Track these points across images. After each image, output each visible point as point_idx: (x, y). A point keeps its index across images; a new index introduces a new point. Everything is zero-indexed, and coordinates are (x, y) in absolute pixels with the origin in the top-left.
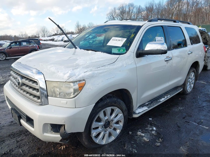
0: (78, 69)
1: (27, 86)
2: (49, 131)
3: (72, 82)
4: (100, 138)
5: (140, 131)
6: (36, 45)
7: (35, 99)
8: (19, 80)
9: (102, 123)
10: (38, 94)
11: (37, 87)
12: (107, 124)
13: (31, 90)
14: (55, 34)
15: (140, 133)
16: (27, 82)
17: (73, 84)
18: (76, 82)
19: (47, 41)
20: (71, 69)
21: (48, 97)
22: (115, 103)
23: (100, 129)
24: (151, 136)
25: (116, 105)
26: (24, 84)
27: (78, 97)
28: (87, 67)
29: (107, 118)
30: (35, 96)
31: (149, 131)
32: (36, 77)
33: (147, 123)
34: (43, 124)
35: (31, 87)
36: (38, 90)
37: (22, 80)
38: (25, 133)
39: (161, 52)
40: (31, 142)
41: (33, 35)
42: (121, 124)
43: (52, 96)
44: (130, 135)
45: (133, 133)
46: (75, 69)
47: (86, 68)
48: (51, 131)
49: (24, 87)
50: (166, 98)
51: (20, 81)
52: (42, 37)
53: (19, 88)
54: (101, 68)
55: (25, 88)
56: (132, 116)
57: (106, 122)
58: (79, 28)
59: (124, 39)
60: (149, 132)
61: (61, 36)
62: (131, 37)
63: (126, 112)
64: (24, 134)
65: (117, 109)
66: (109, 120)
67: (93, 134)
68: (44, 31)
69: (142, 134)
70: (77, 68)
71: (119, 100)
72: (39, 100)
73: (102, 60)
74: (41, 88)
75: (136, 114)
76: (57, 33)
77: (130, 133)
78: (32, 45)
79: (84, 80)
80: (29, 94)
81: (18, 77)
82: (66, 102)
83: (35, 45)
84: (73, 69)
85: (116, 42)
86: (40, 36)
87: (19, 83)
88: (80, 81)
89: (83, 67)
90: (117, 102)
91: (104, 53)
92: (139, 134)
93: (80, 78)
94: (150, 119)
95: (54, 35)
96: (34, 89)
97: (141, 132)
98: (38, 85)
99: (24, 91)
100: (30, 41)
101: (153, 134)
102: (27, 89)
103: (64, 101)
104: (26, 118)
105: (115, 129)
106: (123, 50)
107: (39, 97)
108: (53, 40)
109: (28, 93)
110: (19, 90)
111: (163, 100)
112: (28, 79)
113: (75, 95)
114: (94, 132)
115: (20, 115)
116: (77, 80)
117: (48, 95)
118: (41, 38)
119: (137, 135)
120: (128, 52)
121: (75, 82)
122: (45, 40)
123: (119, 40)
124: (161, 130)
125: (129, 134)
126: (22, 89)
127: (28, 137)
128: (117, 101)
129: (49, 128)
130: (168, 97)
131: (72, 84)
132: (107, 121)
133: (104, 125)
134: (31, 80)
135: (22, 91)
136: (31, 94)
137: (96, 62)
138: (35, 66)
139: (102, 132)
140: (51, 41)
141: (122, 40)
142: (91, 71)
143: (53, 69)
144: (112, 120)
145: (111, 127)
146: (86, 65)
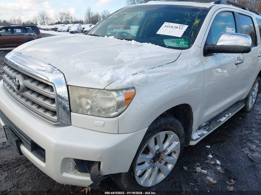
0: (123, 70)
1: (33, 92)
2: (71, 169)
3: (115, 90)
4: (146, 178)
5: (198, 166)
6: (34, 34)
7: (48, 115)
8: (18, 82)
9: (150, 156)
10: (53, 106)
11: (52, 95)
12: (157, 157)
13: (40, 100)
14: (58, 22)
15: (199, 168)
16: (33, 86)
17: (116, 94)
18: (122, 90)
19: (48, 30)
20: (112, 67)
21: (72, 113)
22: (172, 125)
23: (147, 165)
24: (216, 174)
25: (171, 128)
26: (28, 89)
27: (123, 117)
28: (136, 66)
29: (158, 148)
30: (47, 110)
31: (211, 165)
32: (50, 78)
33: (205, 153)
34: (63, 158)
35: (39, 95)
36: (53, 101)
37: (25, 81)
38: (25, 163)
39: (243, 49)
40: (35, 178)
41: (28, 22)
42: (175, 157)
43: (77, 112)
44: (185, 171)
45: (188, 168)
46: (118, 68)
47: (133, 68)
48: (74, 170)
49: (28, 94)
50: (228, 117)
51: (21, 83)
52: (41, 24)
53: (18, 94)
54: (157, 69)
55: (30, 95)
56: (189, 143)
57: (156, 154)
58: (90, 16)
59: (184, 26)
60: (211, 168)
61: (66, 25)
62: (195, 24)
63: (183, 138)
64: (23, 164)
65: (173, 134)
66: (161, 150)
67: (137, 172)
68: (44, 17)
69: (203, 171)
70: (120, 67)
71: (177, 121)
72: (55, 118)
73: (157, 55)
74: (58, 96)
75: (193, 140)
76: (60, 21)
77: (186, 168)
78: (28, 34)
79: (133, 88)
80: (36, 106)
81: (16, 76)
82: (103, 123)
83: (32, 34)
84: (113, 69)
85: (171, 29)
86: (38, 23)
87: (19, 87)
88: (127, 89)
89: (130, 67)
90: (174, 124)
91: (156, 45)
92: (200, 171)
93: (128, 83)
94: (207, 146)
95: (56, 24)
96: (46, 98)
97: (201, 167)
98: (53, 91)
99: (28, 100)
100: (26, 27)
101: (219, 171)
102: (33, 97)
103: (99, 121)
104: (30, 144)
105: (166, 164)
106: (184, 42)
107: (56, 112)
108: (55, 29)
109: (33, 103)
110: (19, 97)
111: (223, 120)
112: (34, 80)
113: (118, 112)
114: (139, 170)
115: (21, 139)
116: (122, 86)
117: (72, 109)
118: (39, 26)
119: (196, 172)
120: (193, 46)
121: (120, 91)
122: (44, 30)
123: (177, 27)
124: (229, 165)
125: (183, 169)
126: (23, 97)
127: (31, 170)
128: (174, 122)
129: (72, 164)
130: (230, 116)
131: (114, 93)
132: (158, 152)
133: (153, 159)
134: (40, 83)
135: (23, 100)
136: (40, 106)
137: (149, 58)
138: (46, 59)
139: (149, 168)
140: (54, 30)
141: (181, 27)
142: (143, 72)
143: (80, 66)
144: (165, 151)
145: (162, 161)
146: (134, 63)
